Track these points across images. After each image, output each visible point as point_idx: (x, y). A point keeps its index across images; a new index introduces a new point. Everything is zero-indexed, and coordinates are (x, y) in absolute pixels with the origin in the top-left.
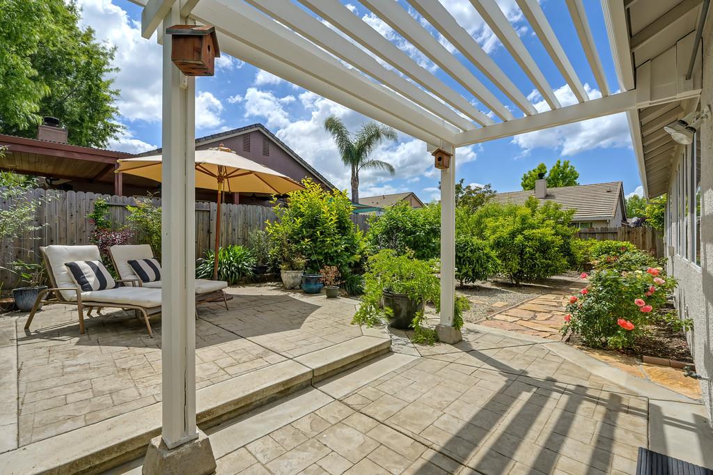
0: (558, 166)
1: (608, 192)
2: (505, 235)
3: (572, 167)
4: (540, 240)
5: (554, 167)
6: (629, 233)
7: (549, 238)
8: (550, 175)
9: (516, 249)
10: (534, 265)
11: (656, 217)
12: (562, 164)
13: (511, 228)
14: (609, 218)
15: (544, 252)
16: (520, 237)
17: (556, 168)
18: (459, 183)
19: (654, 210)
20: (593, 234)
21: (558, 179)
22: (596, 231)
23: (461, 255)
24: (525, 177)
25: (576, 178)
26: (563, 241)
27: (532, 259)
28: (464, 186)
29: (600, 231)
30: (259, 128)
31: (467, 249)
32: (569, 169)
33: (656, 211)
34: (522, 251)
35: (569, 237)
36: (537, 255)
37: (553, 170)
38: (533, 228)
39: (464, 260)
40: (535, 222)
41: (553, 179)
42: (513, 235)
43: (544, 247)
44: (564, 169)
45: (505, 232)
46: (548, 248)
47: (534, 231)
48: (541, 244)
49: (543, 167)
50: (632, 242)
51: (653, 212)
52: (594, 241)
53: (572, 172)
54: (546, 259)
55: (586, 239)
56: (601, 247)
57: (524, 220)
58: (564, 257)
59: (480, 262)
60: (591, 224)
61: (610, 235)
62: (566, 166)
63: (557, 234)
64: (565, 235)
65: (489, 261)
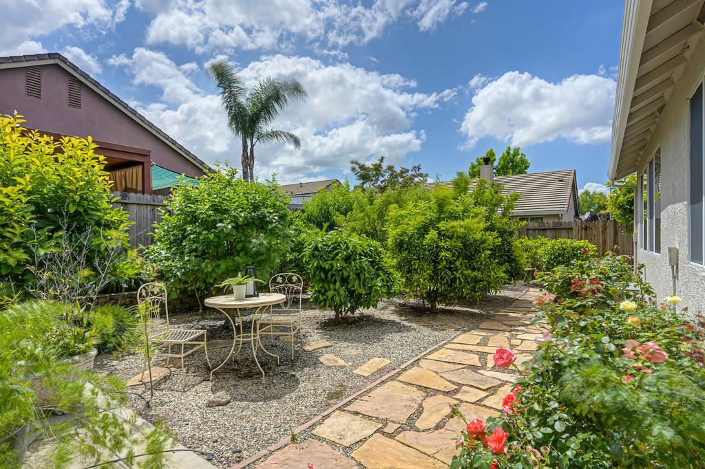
0: (508, 153)
1: (560, 181)
2: (411, 230)
3: (523, 154)
4: (463, 238)
5: (504, 154)
6: (586, 230)
7: (478, 236)
8: (499, 164)
9: (427, 253)
10: (454, 280)
11: (621, 207)
12: (512, 152)
13: (420, 218)
14: (561, 212)
15: (470, 258)
16: (432, 234)
17: (506, 154)
18: (378, 162)
19: (618, 197)
20: (543, 231)
21: (507, 168)
22: (546, 227)
23: (327, 266)
24: (472, 166)
25: (527, 167)
26: (500, 239)
27: (450, 269)
28: (385, 166)
29: (551, 227)
30: (58, 61)
31: (337, 254)
32: (519, 156)
33: (621, 199)
34: (437, 255)
35: (511, 234)
36: (458, 263)
37: (503, 158)
38: (456, 218)
39: (333, 275)
40: (458, 209)
41: (503, 169)
42: (424, 230)
43: (469, 250)
44: (514, 156)
45: (411, 225)
46: (477, 251)
47: (455, 223)
48: (465, 245)
49: (492, 154)
50: (591, 241)
51: (616, 199)
52: (544, 240)
53: (523, 161)
54: (474, 269)
55: (535, 238)
56: (553, 248)
57: (441, 205)
58: (500, 264)
59: (362, 277)
60: (542, 219)
61: (564, 233)
62: (516, 154)
63: (490, 229)
64: (505, 231)
65: (378, 276)
